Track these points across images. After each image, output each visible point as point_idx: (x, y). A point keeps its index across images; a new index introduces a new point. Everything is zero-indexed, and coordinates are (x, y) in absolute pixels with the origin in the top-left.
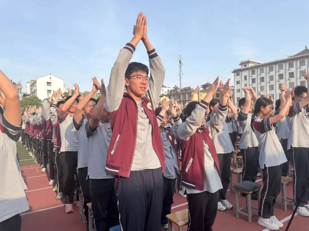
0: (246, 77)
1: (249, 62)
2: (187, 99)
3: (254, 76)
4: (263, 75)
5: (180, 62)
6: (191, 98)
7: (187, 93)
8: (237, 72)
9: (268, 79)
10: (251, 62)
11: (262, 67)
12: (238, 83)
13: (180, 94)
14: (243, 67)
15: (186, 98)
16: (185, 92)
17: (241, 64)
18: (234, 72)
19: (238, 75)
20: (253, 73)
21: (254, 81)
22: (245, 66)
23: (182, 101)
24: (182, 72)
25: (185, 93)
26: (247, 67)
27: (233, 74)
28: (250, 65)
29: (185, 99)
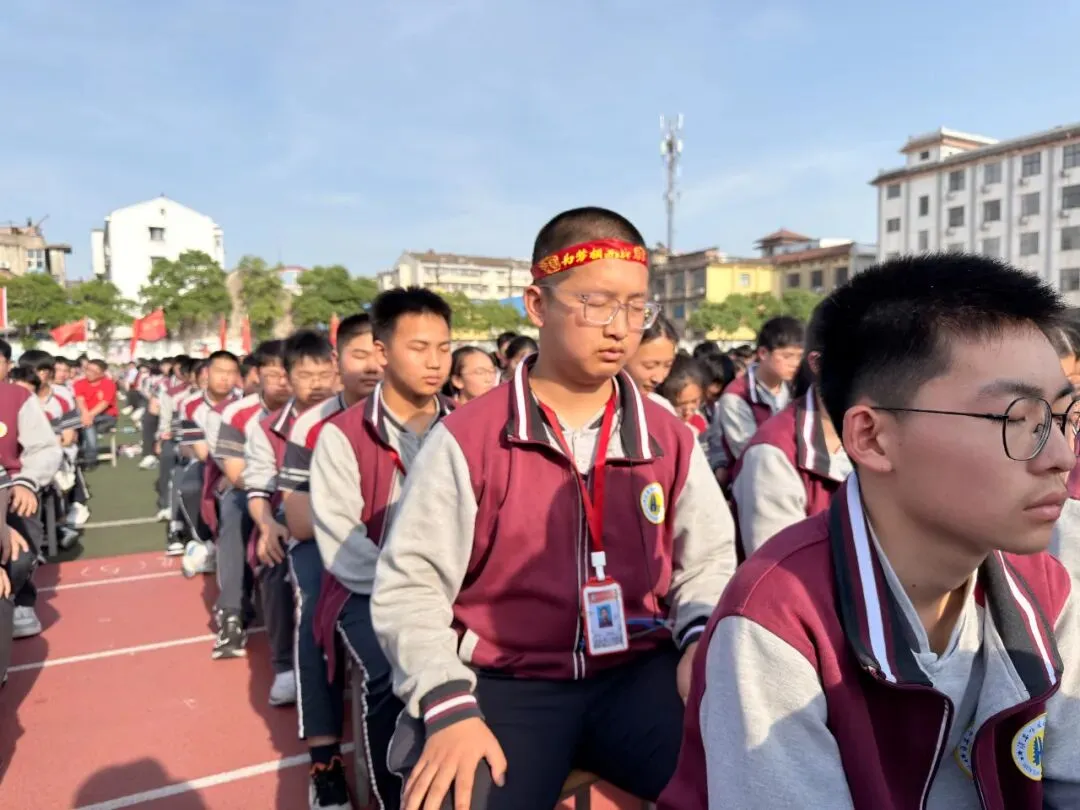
0: (924, 203)
1: (938, 140)
2: (688, 294)
3: (962, 198)
4: (998, 192)
5: (671, 146)
6: (702, 291)
7: (692, 270)
8: (890, 182)
9: (1017, 210)
10: (950, 138)
11: (990, 160)
12: (893, 225)
13: (663, 273)
14: (916, 161)
15: (683, 290)
16: (680, 266)
17: (908, 150)
18: (879, 181)
19: (894, 193)
20: (957, 182)
21: (956, 216)
22: (925, 155)
23: (671, 301)
24: (677, 188)
25: (682, 271)
26: (932, 159)
27: (874, 190)
28: (945, 152)
29: (679, 295)
